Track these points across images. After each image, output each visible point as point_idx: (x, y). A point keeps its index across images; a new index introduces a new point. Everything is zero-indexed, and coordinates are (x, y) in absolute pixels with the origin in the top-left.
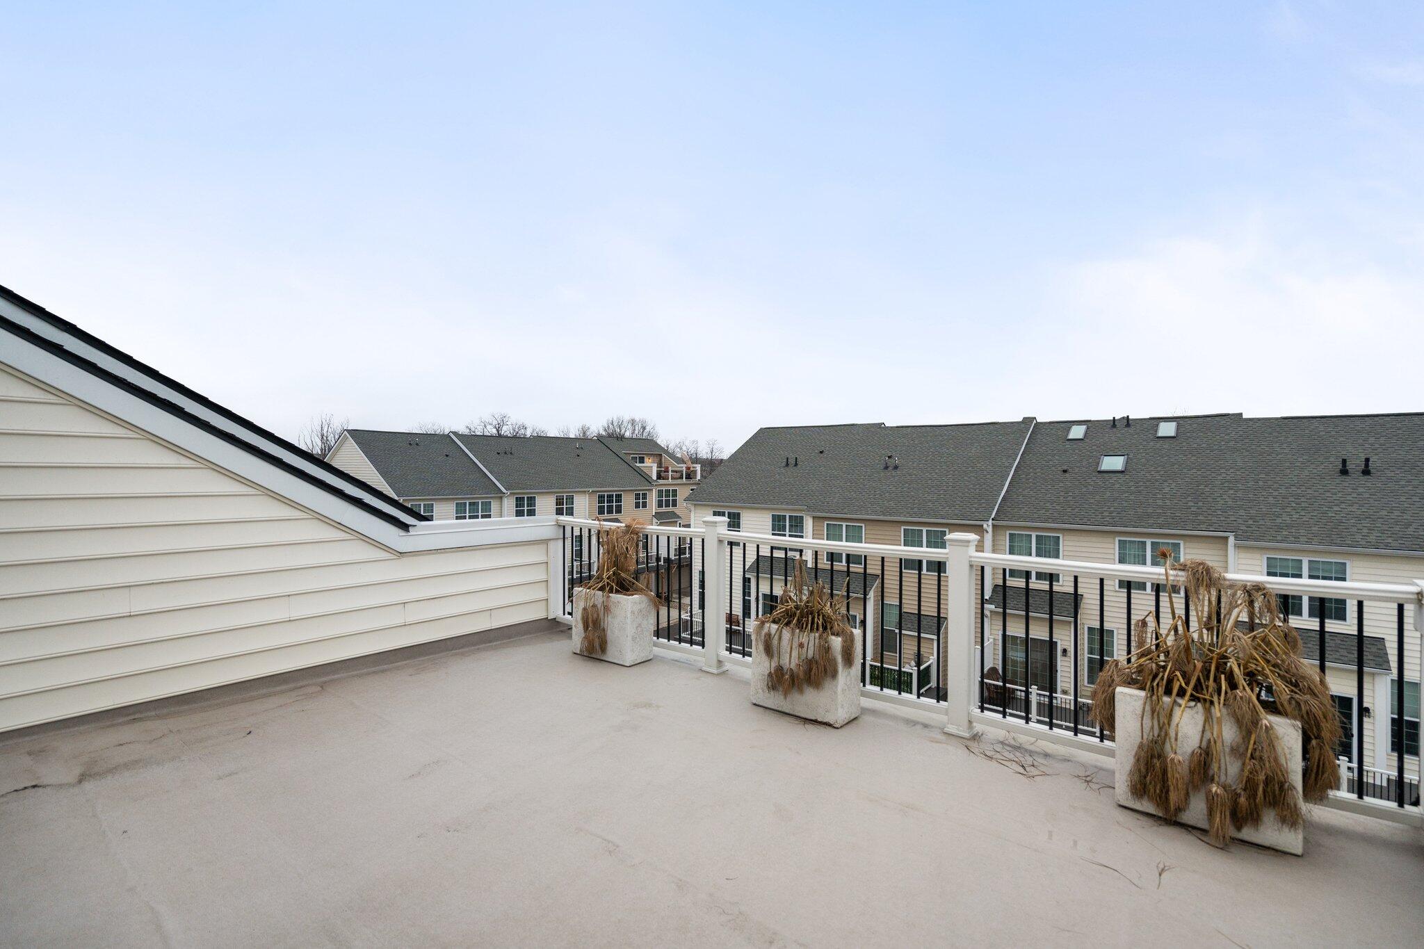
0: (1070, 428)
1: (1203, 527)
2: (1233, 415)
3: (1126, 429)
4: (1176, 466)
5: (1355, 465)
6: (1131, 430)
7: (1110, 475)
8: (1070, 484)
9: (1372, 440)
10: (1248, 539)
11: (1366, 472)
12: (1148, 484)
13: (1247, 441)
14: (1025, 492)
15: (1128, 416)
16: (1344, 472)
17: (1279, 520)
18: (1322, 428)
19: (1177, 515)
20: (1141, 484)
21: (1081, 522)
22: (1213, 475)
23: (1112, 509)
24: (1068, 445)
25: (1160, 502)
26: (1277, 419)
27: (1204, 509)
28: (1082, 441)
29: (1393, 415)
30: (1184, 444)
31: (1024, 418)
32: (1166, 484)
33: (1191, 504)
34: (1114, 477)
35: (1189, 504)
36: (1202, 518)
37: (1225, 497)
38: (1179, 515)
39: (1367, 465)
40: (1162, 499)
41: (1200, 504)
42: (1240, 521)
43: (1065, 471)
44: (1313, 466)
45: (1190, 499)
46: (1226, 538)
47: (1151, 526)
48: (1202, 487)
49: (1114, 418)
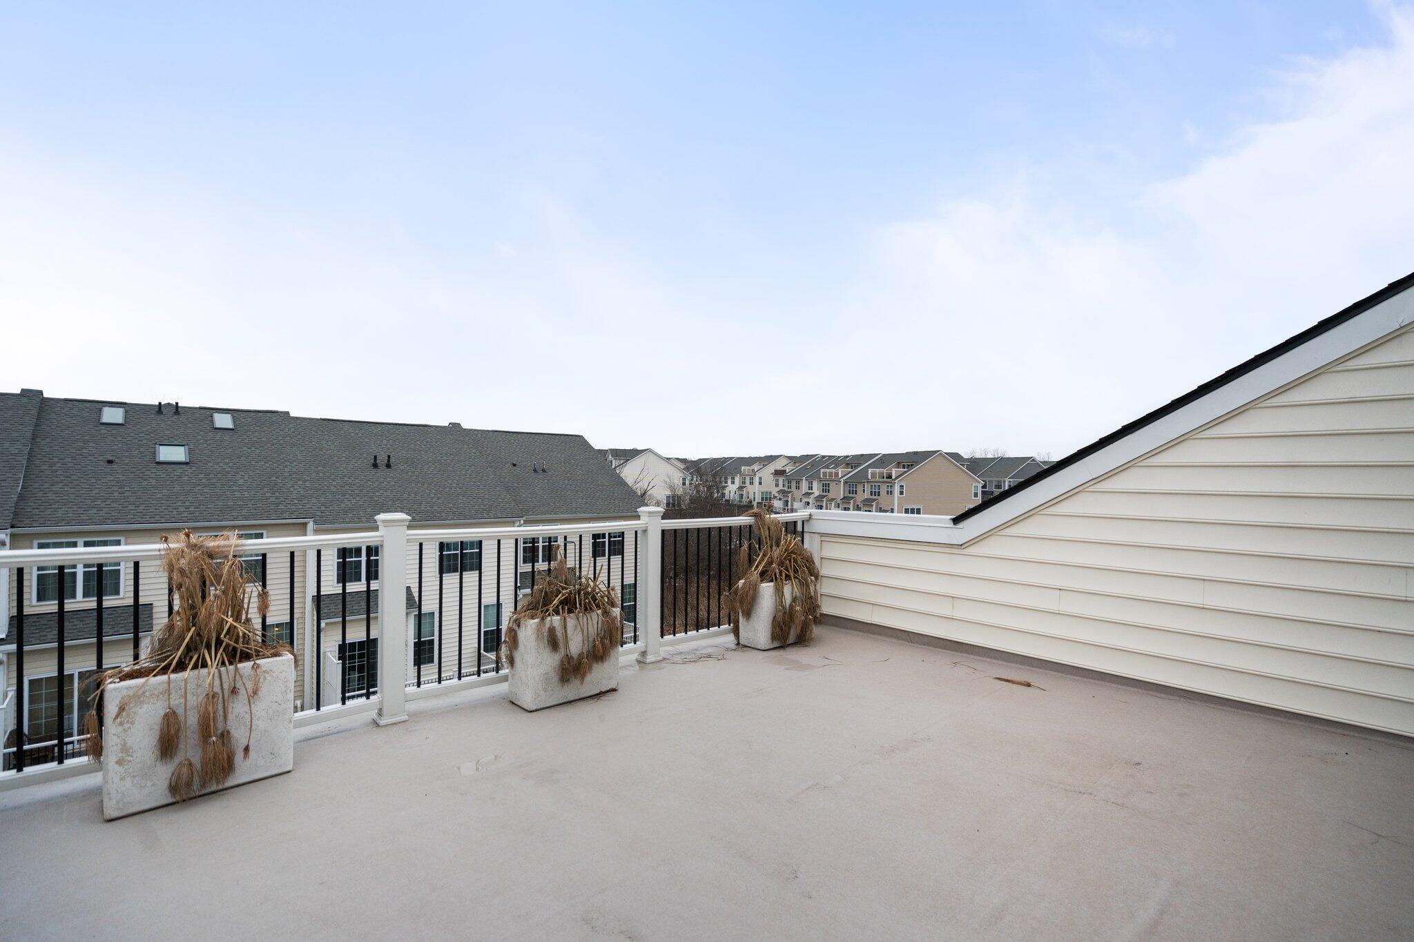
0: (100, 410)
1: (286, 515)
2: (282, 412)
3: (176, 417)
4: (243, 458)
5: (382, 460)
6: (182, 418)
7: (173, 466)
8: (122, 478)
9: (385, 442)
10: (325, 523)
11: (388, 466)
12: (219, 476)
13: (299, 437)
14: (55, 488)
15: (177, 403)
16: (375, 465)
17: (343, 505)
18: (351, 430)
19: (258, 505)
20: (212, 476)
21: (152, 520)
22: (281, 467)
23: (187, 504)
24: (104, 430)
25: (237, 494)
26: (317, 420)
27: (282, 499)
28: (121, 429)
29: (392, 424)
30: (245, 437)
31: (23, 390)
32: (239, 476)
33: (269, 495)
34: (179, 470)
35: (267, 495)
36: (283, 507)
37: (296, 487)
38: (261, 505)
39: (389, 461)
40: (239, 491)
41: (277, 494)
42: (314, 508)
43: (110, 462)
44: (354, 461)
45: (266, 490)
46: (305, 524)
47: (236, 519)
48: (274, 478)
49: (160, 403)
